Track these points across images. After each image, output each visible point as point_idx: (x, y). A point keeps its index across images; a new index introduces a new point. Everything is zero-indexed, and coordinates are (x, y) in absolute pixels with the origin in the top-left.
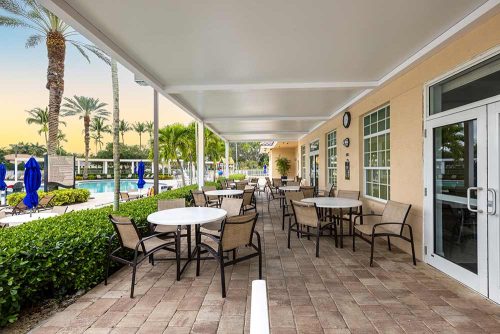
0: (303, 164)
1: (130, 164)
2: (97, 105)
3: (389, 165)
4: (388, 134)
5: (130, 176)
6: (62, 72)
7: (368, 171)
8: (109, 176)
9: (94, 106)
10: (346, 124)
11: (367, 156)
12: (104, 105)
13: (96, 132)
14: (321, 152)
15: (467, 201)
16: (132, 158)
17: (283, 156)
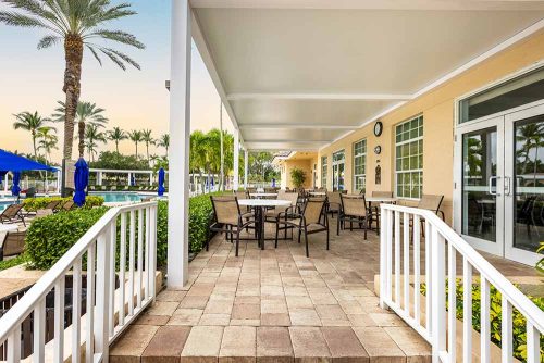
0: (324, 175)
1: (126, 175)
2: (93, 111)
3: (421, 167)
4: (421, 141)
5: (126, 188)
6: (79, 75)
7: (399, 175)
8: (104, 188)
9: (90, 111)
10: (377, 132)
11: (399, 162)
12: (100, 110)
13: (88, 140)
14: (347, 161)
15: (488, 189)
16: (128, 168)
17: (299, 168)
